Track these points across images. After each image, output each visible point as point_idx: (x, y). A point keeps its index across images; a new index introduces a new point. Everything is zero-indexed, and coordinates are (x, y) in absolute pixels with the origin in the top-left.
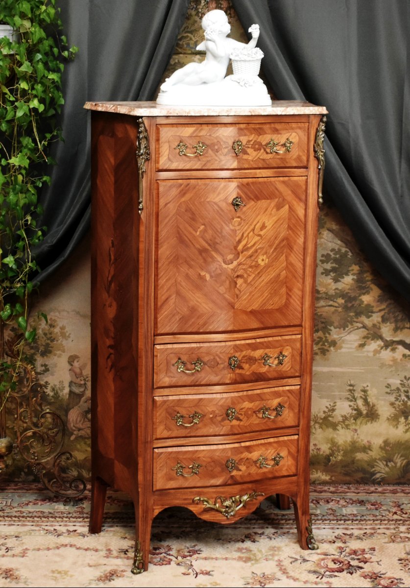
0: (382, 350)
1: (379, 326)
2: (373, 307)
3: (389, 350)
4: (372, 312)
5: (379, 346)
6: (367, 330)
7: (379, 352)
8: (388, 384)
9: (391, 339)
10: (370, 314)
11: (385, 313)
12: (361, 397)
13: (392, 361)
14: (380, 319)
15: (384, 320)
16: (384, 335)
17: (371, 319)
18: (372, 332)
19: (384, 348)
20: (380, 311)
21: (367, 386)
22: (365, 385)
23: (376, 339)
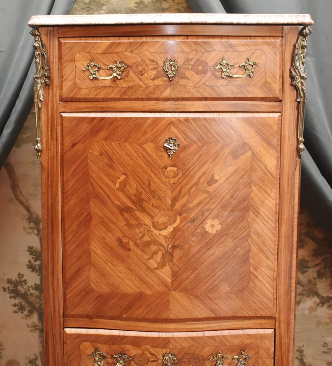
0: (318, 308)
1: (315, 282)
2: (308, 261)
3: (325, 306)
4: (307, 267)
5: (315, 303)
6: (303, 286)
7: (315, 310)
8: (325, 343)
9: (328, 295)
10: (305, 269)
11: (321, 268)
12: (297, 357)
13: (329, 318)
14: (315, 275)
15: (320, 275)
16: (320, 292)
17: (306, 274)
18: (307, 289)
19: (320, 305)
20: (316, 265)
21: (303, 346)
22: (301, 345)
23: (311, 296)
